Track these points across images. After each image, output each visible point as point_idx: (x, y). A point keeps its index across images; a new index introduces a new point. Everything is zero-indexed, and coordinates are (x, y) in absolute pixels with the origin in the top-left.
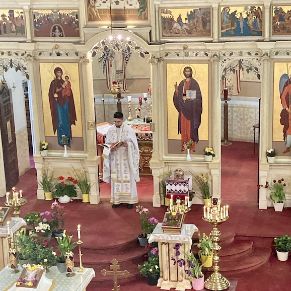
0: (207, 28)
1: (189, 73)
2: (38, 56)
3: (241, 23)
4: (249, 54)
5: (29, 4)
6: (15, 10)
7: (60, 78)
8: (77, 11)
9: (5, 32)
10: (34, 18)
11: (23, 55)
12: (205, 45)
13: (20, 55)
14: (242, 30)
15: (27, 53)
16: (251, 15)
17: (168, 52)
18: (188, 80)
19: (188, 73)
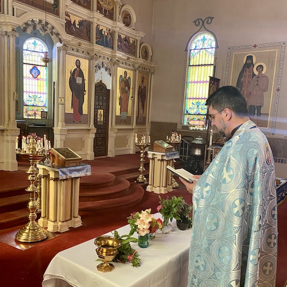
3: (104, 38)
4: (108, 59)
14: (105, 42)
16: (109, 34)
18: (78, 69)
19: (78, 64)
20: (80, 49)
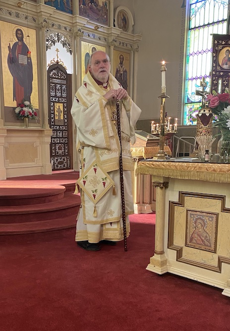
1: (21, 36)
4: (65, 28)
14: (59, 4)
18: (20, 43)
20: (20, 13)
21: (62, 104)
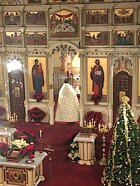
0: (107, 41)
2: (27, 54)
3: (123, 39)
5: (24, 29)
6: (17, 33)
7: (37, 64)
8: (46, 33)
9: (13, 43)
10: (26, 36)
11: (20, 53)
12: (106, 49)
13: (19, 53)
14: (123, 42)
15: (22, 52)
16: (128, 35)
17: (88, 52)
18: (97, 66)
20: (99, 52)
21: (125, 92)
